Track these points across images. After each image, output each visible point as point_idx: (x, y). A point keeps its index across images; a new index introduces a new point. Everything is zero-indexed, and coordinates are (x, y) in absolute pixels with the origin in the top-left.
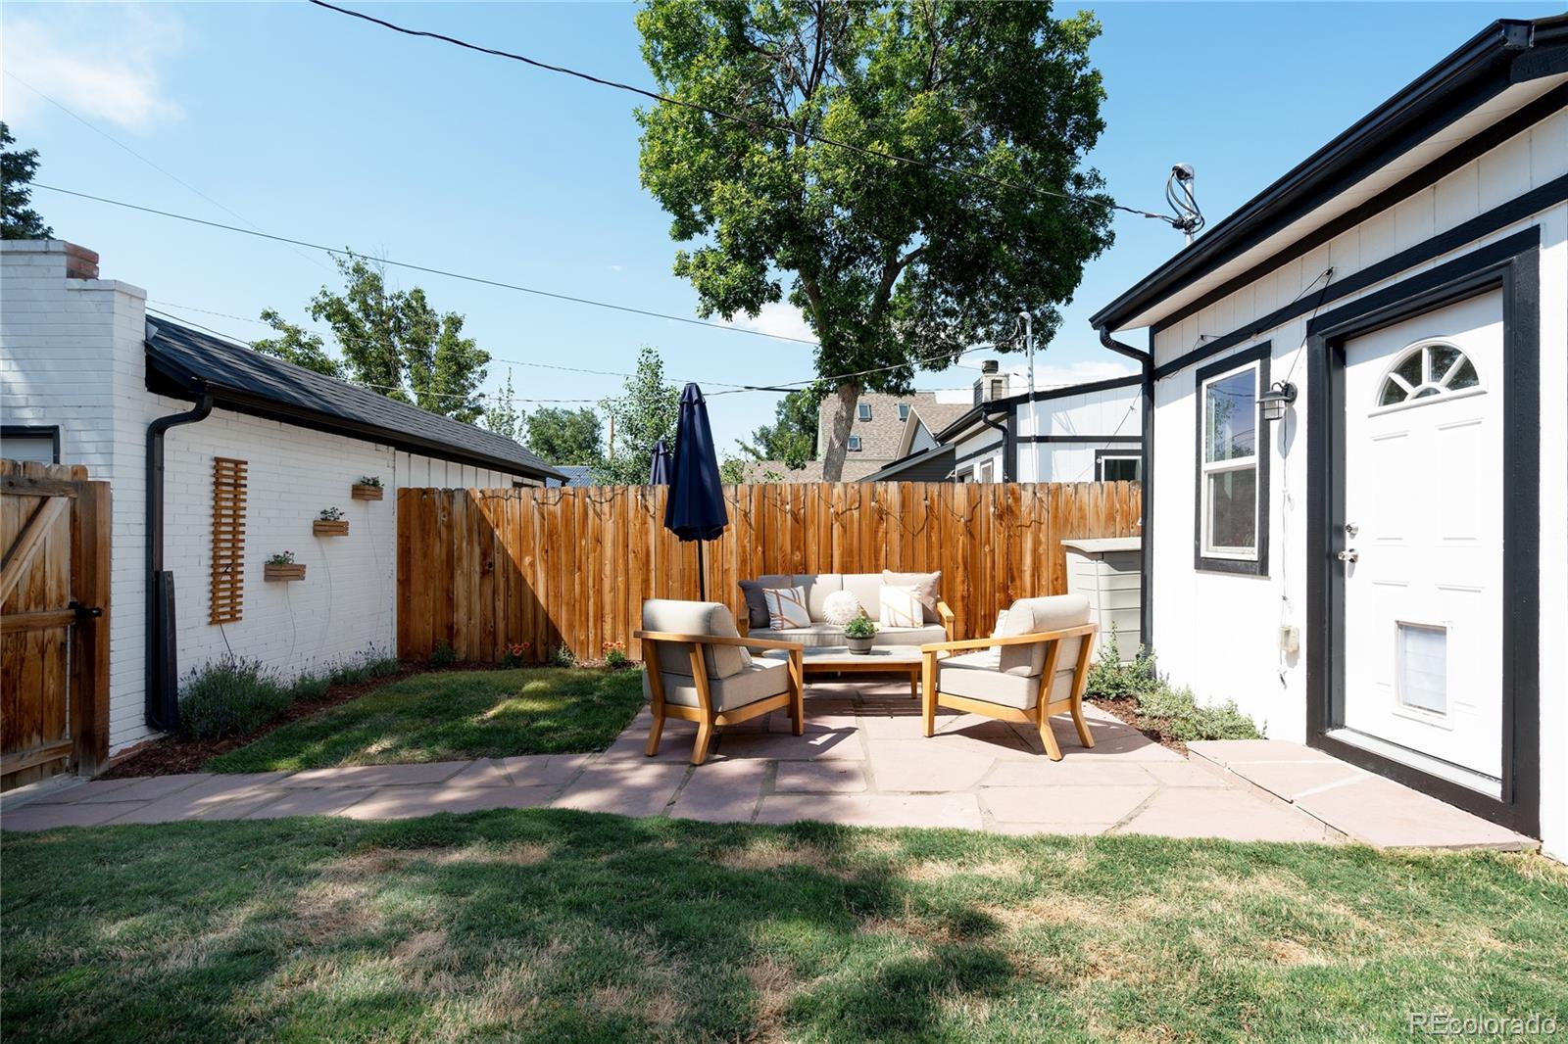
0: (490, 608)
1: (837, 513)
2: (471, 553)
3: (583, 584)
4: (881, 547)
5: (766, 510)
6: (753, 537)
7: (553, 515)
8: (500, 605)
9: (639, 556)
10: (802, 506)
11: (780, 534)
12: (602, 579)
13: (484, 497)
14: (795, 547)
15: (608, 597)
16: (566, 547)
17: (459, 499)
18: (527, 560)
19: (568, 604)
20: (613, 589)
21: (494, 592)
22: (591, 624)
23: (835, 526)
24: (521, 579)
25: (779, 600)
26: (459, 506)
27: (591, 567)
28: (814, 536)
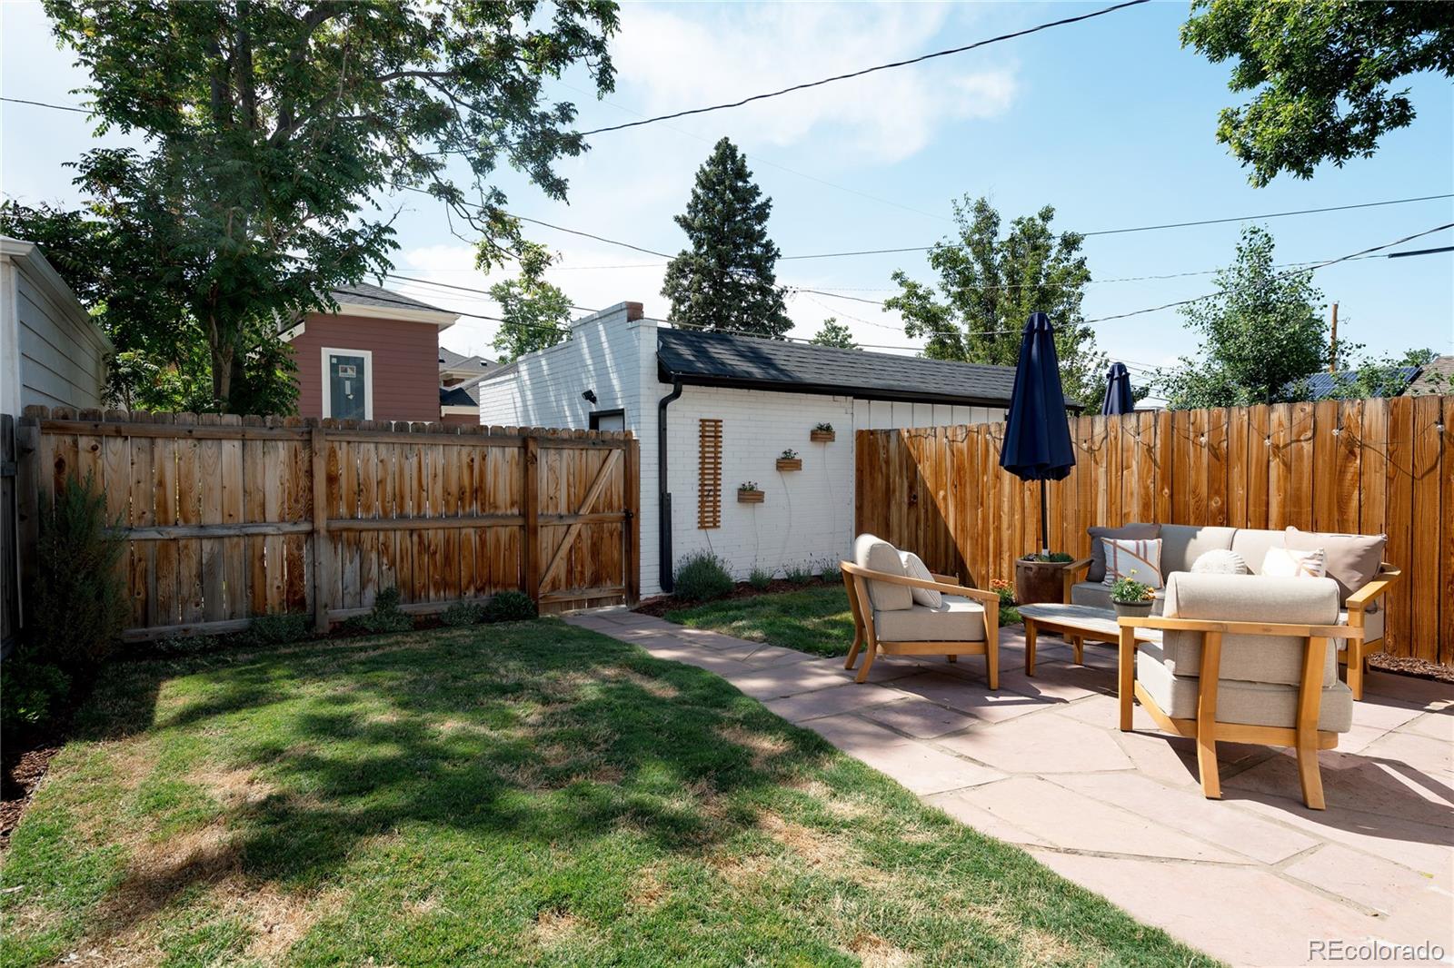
0: (914, 537)
1: (1277, 447)
2: (902, 486)
3: (985, 520)
4: (1350, 495)
5: (1175, 444)
6: (1158, 477)
7: (961, 452)
8: (921, 534)
9: (1035, 494)
10: (1224, 437)
11: (1193, 473)
12: (1001, 516)
13: (910, 437)
14: (1214, 491)
15: (1006, 534)
16: (971, 482)
17: (893, 437)
18: (942, 493)
19: (972, 538)
20: (1010, 526)
21: (917, 522)
22: (991, 559)
23: (1272, 464)
24: (936, 511)
25: (1115, 553)
26: (893, 445)
27: (992, 504)
28: (1241, 477)
